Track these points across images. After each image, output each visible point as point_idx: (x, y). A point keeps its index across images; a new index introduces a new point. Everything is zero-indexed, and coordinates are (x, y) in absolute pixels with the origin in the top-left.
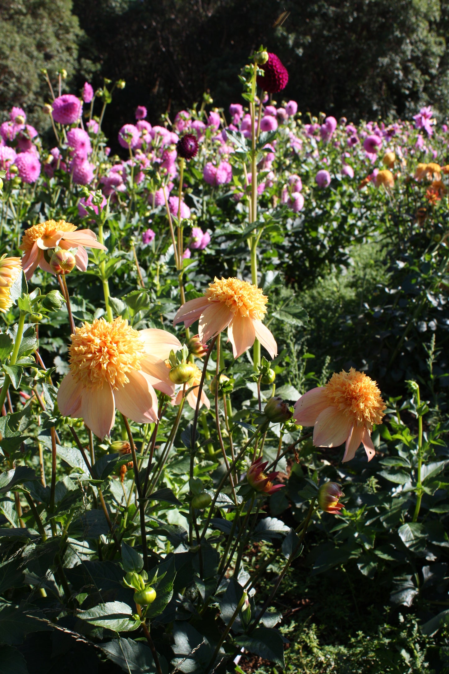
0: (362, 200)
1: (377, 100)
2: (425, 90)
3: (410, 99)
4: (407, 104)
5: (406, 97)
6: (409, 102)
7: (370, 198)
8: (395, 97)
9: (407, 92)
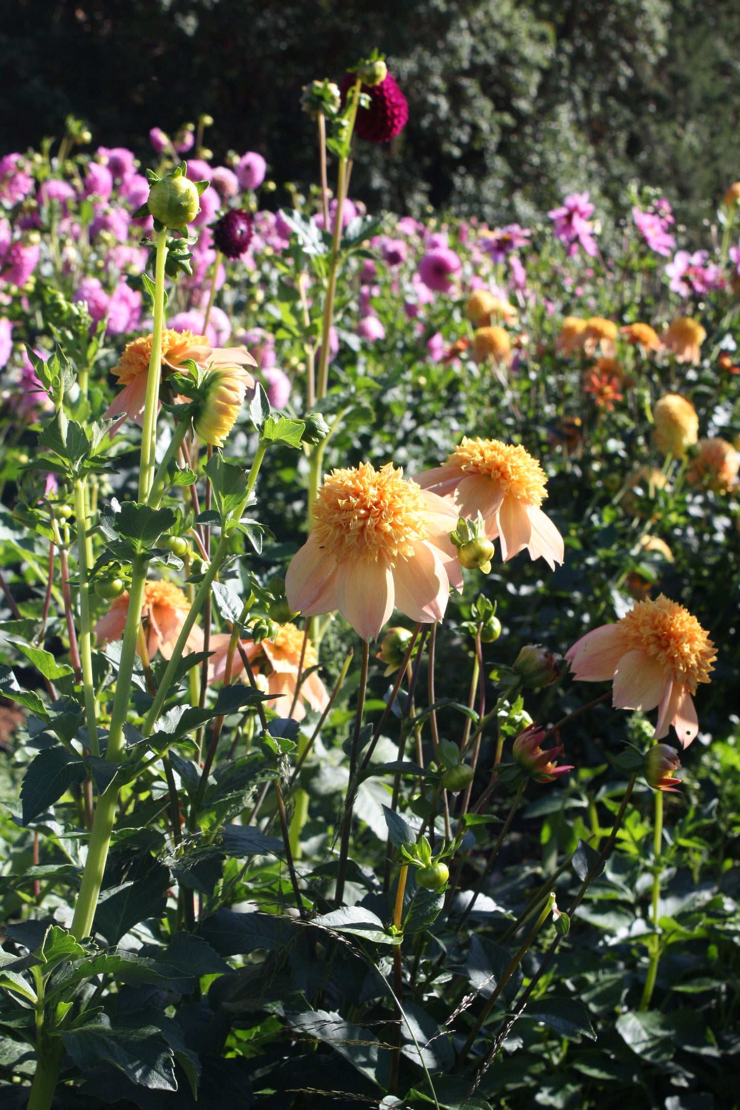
0: (410, 399)
1: (381, 164)
2: (503, 149)
3: (462, 170)
4: (457, 181)
5: (454, 164)
6: (462, 176)
7: (426, 396)
8: (427, 161)
9: (456, 152)
